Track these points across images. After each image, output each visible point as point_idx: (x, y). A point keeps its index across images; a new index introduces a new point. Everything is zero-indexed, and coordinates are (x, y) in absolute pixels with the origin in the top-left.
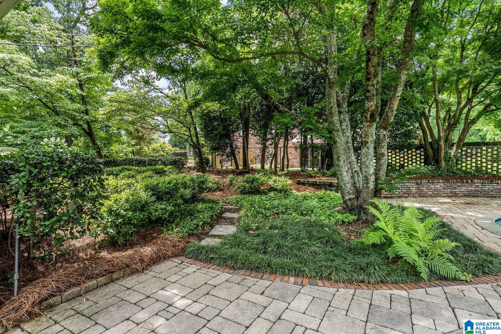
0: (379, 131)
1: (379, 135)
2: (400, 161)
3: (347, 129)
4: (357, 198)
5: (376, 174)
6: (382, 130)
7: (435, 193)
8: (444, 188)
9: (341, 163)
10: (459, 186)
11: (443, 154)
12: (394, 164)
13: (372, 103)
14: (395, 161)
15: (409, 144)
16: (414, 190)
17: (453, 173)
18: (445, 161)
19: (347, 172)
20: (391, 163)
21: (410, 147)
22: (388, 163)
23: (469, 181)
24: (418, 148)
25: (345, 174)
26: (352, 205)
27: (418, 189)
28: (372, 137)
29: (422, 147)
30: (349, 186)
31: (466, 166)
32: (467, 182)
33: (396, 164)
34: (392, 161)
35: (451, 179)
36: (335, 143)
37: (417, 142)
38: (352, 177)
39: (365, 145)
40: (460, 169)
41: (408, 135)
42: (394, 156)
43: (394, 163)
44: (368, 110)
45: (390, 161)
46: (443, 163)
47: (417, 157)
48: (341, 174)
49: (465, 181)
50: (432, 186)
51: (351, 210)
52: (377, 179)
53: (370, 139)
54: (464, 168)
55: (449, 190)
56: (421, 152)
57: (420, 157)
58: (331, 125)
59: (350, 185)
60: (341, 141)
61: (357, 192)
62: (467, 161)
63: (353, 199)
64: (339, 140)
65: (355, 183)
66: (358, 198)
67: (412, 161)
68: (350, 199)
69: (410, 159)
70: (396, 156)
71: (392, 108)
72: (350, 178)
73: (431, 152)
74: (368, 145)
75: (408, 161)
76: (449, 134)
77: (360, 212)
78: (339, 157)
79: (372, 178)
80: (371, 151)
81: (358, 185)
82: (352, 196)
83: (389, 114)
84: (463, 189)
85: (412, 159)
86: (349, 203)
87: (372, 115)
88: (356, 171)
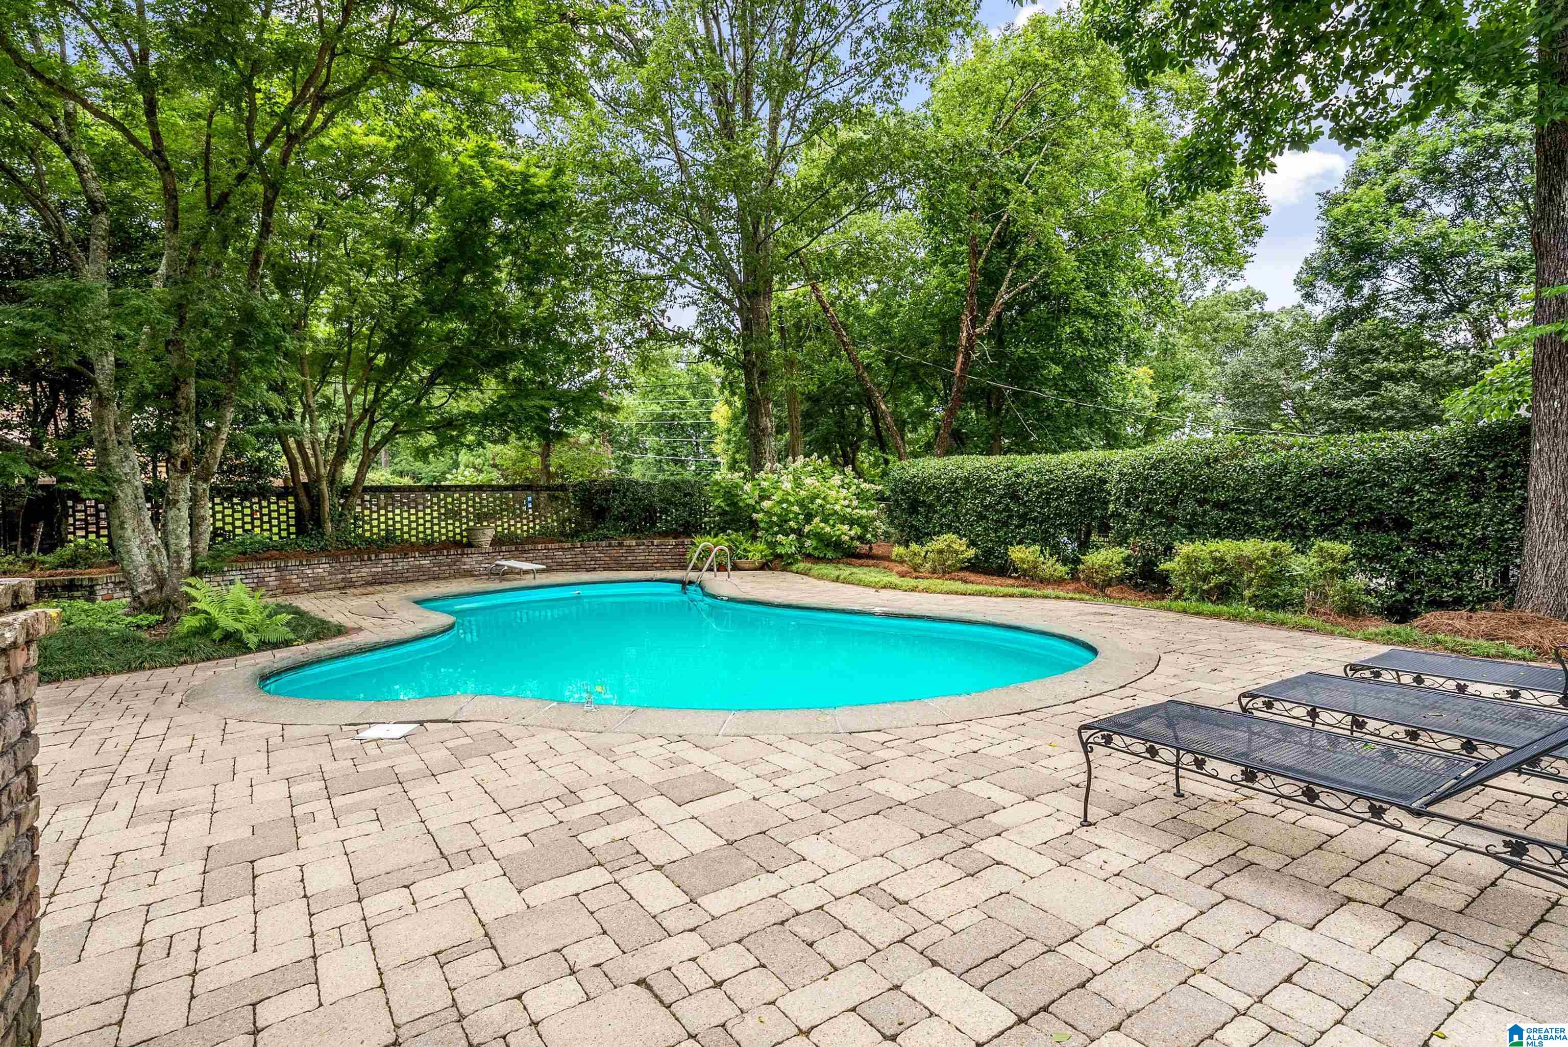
0: (195, 484)
1: (196, 490)
2: (244, 523)
3: (134, 474)
4: (160, 588)
5: (192, 547)
6: (200, 483)
7: (314, 583)
8: (330, 574)
9: (129, 533)
10: (356, 567)
11: (327, 509)
12: (229, 532)
13: (183, 446)
14: (233, 524)
15: (260, 487)
16: (272, 581)
17: (347, 543)
18: (332, 521)
19: (139, 547)
20: (223, 528)
21: (264, 493)
22: (215, 529)
23: (373, 557)
24: (282, 494)
25: (136, 550)
26: (150, 601)
27: (280, 579)
28: (185, 493)
29: (291, 494)
30: (143, 570)
31: (371, 530)
32: (369, 559)
33: (233, 531)
34: (224, 523)
35: (343, 555)
36: (114, 500)
37: (278, 483)
38: (148, 556)
39: (174, 504)
40: (360, 537)
41: (259, 469)
42: (228, 512)
43: (229, 528)
44: (177, 454)
45: (219, 524)
46: (329, 527)
47: (279, 514)
48: (128, 552)
49: (366, 557)
50: (309, 571)
51: (151, 609)
52: (194, 555)
53: (182, 496)
54: (368, 534)
55: (340, 577)
56: (288, 503)
57: (287, 514)
58: (105, 469)
59: (145, 568)
60: (126, 496)
61: (159, 579)
62: (371, 519)
63: (153, 590)
64: (122, 495)
65: (154, 566)
66: (162, 588)
67: (269, 522)
68: (147, 592)
69: (266, 519)
70: (234, 511)
71: (214, 454)
72: (145, 557)
73: (306, 505)
74: (178, 505)
75: (262, 522)
76: (335, 471)
77: (167, 608)
78: (123, 523)
79: (188, 554)
80: (185, 513)
81: (159, 568)
82: (149, 587)
83: (211, 462)
84: (364, 572)
85: (270, 519)
86: (145, 599)
87: (184, 463)
88: (154, 546)
